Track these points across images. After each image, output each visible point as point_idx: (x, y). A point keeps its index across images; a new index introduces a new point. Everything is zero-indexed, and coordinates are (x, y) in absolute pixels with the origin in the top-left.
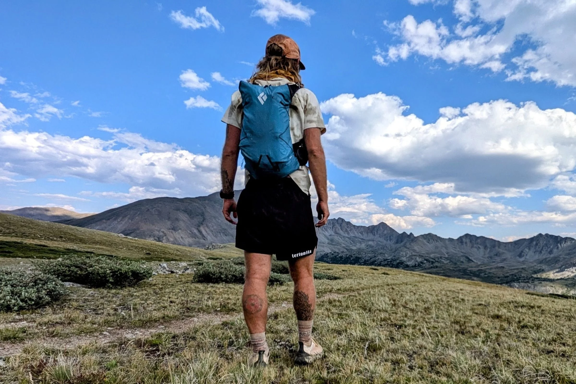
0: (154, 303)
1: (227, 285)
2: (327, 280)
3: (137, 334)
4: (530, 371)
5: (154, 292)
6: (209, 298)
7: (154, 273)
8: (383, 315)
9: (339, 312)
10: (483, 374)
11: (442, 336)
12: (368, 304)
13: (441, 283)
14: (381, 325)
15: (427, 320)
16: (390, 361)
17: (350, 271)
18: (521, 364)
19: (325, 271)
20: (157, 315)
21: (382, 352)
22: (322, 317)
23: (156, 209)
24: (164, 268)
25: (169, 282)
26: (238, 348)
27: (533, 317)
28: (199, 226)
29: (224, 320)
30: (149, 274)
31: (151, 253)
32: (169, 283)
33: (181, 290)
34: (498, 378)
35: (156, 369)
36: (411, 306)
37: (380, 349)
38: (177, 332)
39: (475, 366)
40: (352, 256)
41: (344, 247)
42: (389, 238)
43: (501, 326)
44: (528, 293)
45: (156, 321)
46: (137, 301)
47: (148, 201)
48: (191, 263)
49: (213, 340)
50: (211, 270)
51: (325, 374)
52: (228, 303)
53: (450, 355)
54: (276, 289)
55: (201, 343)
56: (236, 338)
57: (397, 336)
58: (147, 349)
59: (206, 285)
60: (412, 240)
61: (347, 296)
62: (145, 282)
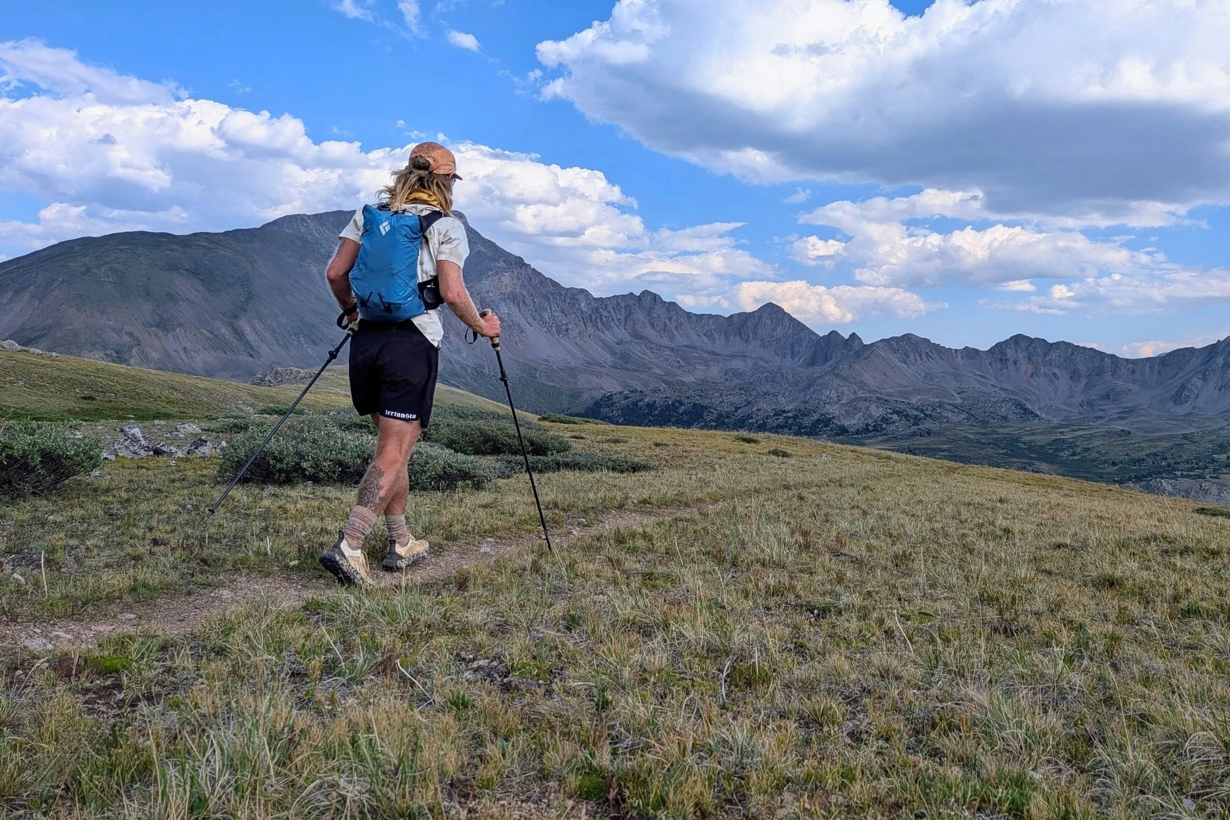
0: (107, 545)
1: (319, 491)
2: (611, 474)
3: (58, 637)
4: (1207, 749)
5: (105, 513)
6: (266, 529)
7: (104, 455)
8: (771, 579)
9: (647, 570)
10: (1068, 756)
11: (947, 641)
12: (729, 544)
13: (943, 479)
14: (768, 608)
15: (902, 592)
16: (796, 717)
17: (675, 445)
18: (1181, 727)
19: (605, 446)
20: (115, 582)
21: (771, 690)
22: (597, 584)
23: (110, 268)
24: (135, 440)
25: (148, 482)
26: (351, 679)
27: (1217, 585)
28: (236, 317)
29: (309, 594)
30: (91, 458)
31: (94, 395)
32: (147, 486)
33: (184, 507)
34: (1111, 768)
35: (115, 744)
36: (855, 549)
37: (766, 680)
38: (172, 631)
39: (1045, 734)
40: (681, 404)
41: (657, 376)
42: (789, 351)
43: (1122, 610)
44: (1202, 511)
45: (110, 599)
46: (58, 538)
47: (86, 243)
48: (213, 425)
49: (278, 656)
50: (273, 445)
51: (604, 758)
52: (322, 545)
53: (972, 700)
54: (461, 500)
55: (244, 665)
56: (346, 650)
57: (815, 639)
58: (88, 685)
59: (257, 491)
60: (857, 355)
61: (668, 519)
62: (79, 483)
